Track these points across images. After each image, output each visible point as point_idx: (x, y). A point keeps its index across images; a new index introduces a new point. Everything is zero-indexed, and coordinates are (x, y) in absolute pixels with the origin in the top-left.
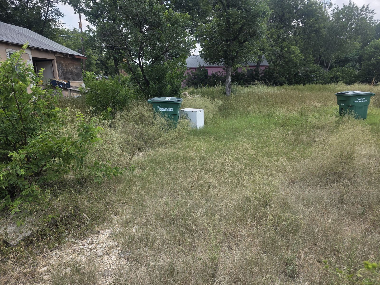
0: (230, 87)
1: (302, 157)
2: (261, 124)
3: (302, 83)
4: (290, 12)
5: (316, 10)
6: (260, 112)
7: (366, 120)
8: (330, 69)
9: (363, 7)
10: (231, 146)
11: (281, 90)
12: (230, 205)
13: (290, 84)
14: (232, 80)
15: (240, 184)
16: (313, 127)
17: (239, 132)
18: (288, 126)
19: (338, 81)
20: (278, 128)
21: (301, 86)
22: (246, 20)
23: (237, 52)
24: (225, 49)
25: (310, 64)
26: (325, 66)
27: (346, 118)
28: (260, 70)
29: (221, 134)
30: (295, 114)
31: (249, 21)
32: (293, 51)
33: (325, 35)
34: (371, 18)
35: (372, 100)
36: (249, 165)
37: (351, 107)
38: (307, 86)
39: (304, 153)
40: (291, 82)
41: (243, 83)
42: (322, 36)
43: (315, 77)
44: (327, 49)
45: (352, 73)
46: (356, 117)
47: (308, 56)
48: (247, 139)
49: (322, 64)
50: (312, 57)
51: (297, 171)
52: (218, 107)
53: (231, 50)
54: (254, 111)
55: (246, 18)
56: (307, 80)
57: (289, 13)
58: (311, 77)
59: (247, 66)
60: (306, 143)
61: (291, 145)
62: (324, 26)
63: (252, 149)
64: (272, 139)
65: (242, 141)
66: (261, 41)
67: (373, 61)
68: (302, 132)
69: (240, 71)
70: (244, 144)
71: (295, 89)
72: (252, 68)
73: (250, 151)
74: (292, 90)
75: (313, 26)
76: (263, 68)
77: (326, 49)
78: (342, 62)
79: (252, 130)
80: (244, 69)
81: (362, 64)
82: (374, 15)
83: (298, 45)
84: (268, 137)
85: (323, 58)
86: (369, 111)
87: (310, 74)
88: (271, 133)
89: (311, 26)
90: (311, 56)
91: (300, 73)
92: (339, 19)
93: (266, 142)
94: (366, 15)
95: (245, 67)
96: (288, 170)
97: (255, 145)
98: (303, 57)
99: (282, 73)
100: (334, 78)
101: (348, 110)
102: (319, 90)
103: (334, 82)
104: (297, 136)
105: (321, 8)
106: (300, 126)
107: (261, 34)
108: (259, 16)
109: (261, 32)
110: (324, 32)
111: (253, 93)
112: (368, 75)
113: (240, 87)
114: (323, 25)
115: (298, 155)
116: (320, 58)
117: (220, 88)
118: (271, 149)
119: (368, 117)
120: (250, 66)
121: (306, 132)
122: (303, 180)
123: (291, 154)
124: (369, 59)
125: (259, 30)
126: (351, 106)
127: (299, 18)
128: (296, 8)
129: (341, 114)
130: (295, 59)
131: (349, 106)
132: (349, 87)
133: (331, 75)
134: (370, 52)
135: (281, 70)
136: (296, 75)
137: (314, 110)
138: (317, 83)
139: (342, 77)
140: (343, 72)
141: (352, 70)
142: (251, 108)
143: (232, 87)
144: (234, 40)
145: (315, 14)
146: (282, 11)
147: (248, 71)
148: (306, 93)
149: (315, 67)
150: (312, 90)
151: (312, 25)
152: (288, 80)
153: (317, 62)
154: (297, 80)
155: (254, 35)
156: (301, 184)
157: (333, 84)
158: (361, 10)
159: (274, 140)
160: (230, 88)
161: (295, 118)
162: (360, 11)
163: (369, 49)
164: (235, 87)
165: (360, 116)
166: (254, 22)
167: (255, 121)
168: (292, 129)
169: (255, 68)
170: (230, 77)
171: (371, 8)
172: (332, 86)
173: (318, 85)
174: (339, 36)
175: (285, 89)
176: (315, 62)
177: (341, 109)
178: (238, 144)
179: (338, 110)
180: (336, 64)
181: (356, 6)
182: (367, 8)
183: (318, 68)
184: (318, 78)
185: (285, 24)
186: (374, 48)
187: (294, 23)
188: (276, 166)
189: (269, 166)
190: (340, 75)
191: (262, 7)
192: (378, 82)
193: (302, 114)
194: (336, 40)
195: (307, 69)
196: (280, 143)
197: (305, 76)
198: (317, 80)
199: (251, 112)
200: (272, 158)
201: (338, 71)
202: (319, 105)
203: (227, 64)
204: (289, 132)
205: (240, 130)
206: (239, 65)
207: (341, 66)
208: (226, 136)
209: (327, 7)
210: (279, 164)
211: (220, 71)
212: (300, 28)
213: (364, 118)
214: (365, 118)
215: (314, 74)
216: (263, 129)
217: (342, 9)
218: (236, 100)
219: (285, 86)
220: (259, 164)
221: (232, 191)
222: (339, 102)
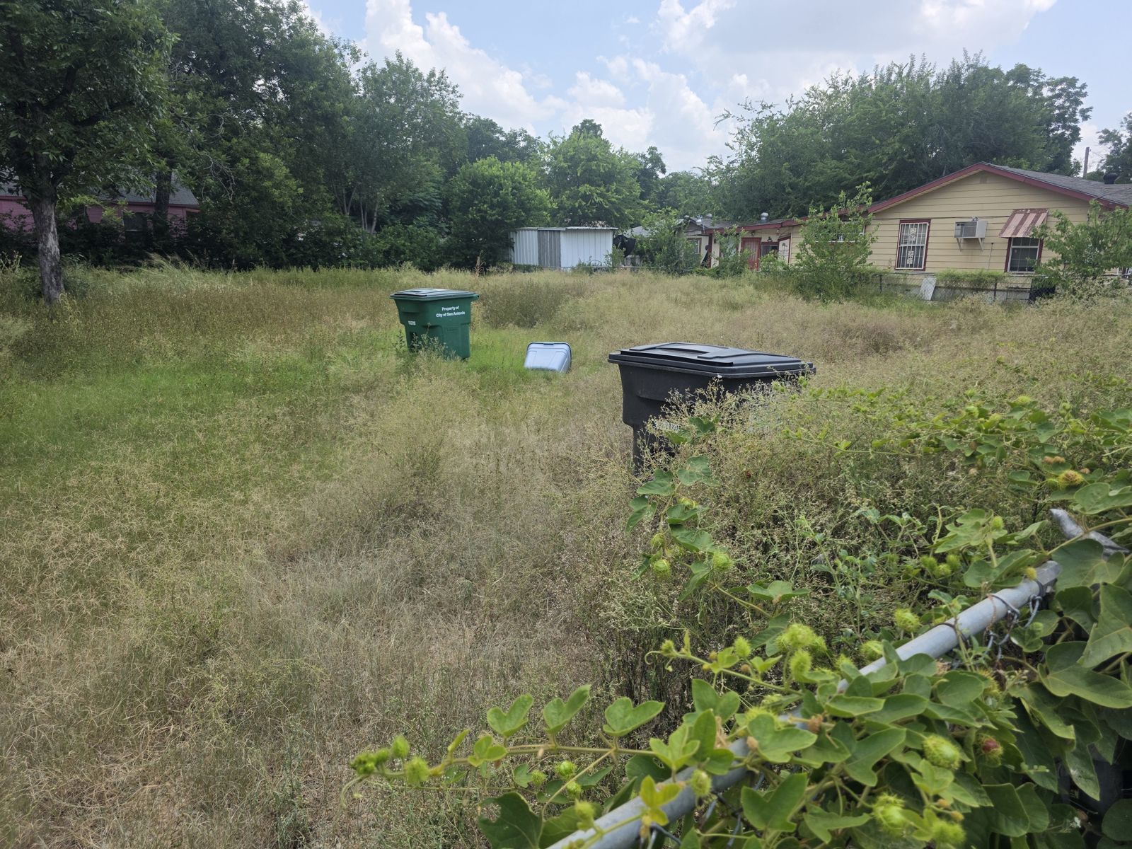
0: (57, 271)
1: (318, 478)
2: (186, 394)
3: (309, 263)
4: (244, 52)
5: (317, 61)
6: (180, 354)
7: (470, 360)
8: (378, 229)
9: (432, 74)
10: (72, 482)
11: (247, 284)
12: (65, 693)
13: (276, 265)
14: (65, 247)
15: (109, 608)
16: (345, 389)
17: (104, 428)
18: (273, 392)
19: (401, 263)
20: (242, 402)
21: (306, 274)
22: (87, 48)
23: (69, 154)
24: (12, 135)
25: (323, 210)
26: (364, 220)
27: (422, 358)
28: (169, 217)
29: (29, 443)
30: (292, 354)
31: (96, 55)
32: (268, 169)
33: (354, 133)
34: (454, 105)
35: (476, 310)
36: (142, 536)
37: (433, 329)
38: (324, 272)
39: (322, 466)
40: (278, 259)
41: (113, 257)
42: (344, 137)
43: (344, 249)
44: (363, 173)
45: (431, 240)
46: (446, 355)
47: (314, 188)
48: (137, 448)
49: (355, 213)
50: (327, 192)
51: (304, 522)
52: (11, 342)
53: (41, 143)
54: (159, 353)
55: (85, 42)
56: (323, 257)
57: (238, 52)
58: (333, 248)
59: (121, 201)
60: (328, 437)
61: (285, 447)
62: (345, 108)
63: (156, 477)
64: (222, 439)
65: (115, 458)
66: (156, 127)
67: (473, 214)
68: (315, 405)
69: (94, 219)
70: (127, 466)
71: (288, 282)
72: (141, 210)
73: (149, 488)
74: (282, 283)
75: (315, 103)
76: (181, 214)
77: (359, 173)
78: (409, 211)
79: (155, 414)
80: (108, 212)
81: (451, 220)
82: (459, 99)
83: (282, 154)
84: (209, 432)
85: (355, 196)
86: (474, 338)
87: (328, 240)
88: (221, 419)
89: (309, 104)
90: (322, 187)
91: (300, 235)
92: (380, 96)
93: (205, 450)
94: (441, 95)
95: (113, 204)
96: (276, 524)
97: (168, 465)
98: (301, 191)
99: (246, 233)
100: (393, 252)
101: (424, 337)
102: (357, 284)
103: (394, 263)
104: (303, 419)
105: (330, 58)
106: (308, 388)
107: (152, 102)
108: (133, 44)
109: (147, 95)
110: (349, 125)
111: (149, 293)
112: (469, 247)
113: (101, 271)
114: (342, 105)
115: (308, 474)
116: (349, 195)
117: (19, 273)
118: (221, 470)
119: (472, 353)
120: (131, 204)
121: (326, 405)
122: (322, 544)
123: (286, 476)
124: (464, 208)
125: (141, 88)
126: (431, 327)
127: (273, 75)
128: (260, 43)
129: (411, 348)
130: (277, 193)
131: (426, 327)
132: (428, 278)
133: (383, 245)
134: (464, 192)
135: (241, 221)
136: (290, 240)
137: (343, 342)
138: (349, 265)
139: (410, 251)
140: (410, 238)
141: (432, 235)
142: (144, 342)
143: (68, 272)
144: (48, 108)
145: (318, 73)
146: (218, 45)
147: (126, 218)
148: (322, 294)
149: (340, 220)
150: (339, 283)
151: (312, 101)
152: (268, 252)
153: (343, 208)
154: (293, 254)
155: (124, 102)
156: (315, 559)
157: (391, 269)
158: (429, 81)
159: (231, 439)
160: (59, 274)
161: (294, 368)
162: (426, 84)
163: (460, 185)
164: (79, 272)
165: (454, 352)
166: (115, 61)
167: (163, 383)
168: (288, 399)
169: (151, 211)
170: (51, 236)
171: (451, 80)
172: (387, 274)
173: (353, 269)
174: (387, 140)
175: (260, 280)
176: (338, 205)
177: (411, 335)
178: (99, 471)
179: (405, 339)
180: (393, 217)
181: (417, 69)
182: (442, 80)
183: (346, 225)
184: (352, 250)
185: (233, 83)
186: (470, 184)
187: (259, 85)
188: (241, 519)
189: (215, 525)
190: (404, 245)
191: (140, 18)
192: (488, 266)
193: (314, 353)
194: (381, 151)
195: (317, 224)
196: (251, 447)
197: (315, 243)
198: (349, 258)
199: (147, 356)
200: (227, 498)
201: (399, 235)
202: (357, 325)
203: (33, 190)
204: (277, 411)
205: (108, 419)
206: (86, 197)
207: (406, 223)
208: (52, 447)
209: (348, 58)
210: (248, 512)
211: (14, 214)
212: (280, 104)
213: (465, 357)
214: (468, 357)
215: (338, 239)
216: (190, 410)
217: (383, 71)
218: (86, 314)
219: (260, 271)
220: (181, 525)
221: (76, 641)
222: (404, 317)
